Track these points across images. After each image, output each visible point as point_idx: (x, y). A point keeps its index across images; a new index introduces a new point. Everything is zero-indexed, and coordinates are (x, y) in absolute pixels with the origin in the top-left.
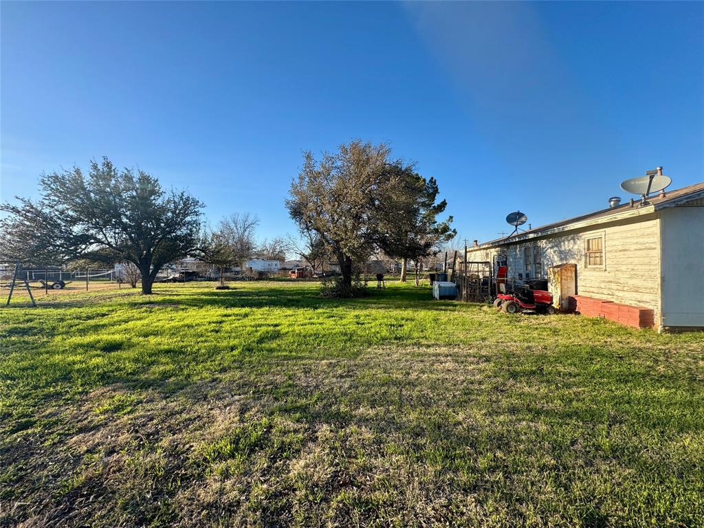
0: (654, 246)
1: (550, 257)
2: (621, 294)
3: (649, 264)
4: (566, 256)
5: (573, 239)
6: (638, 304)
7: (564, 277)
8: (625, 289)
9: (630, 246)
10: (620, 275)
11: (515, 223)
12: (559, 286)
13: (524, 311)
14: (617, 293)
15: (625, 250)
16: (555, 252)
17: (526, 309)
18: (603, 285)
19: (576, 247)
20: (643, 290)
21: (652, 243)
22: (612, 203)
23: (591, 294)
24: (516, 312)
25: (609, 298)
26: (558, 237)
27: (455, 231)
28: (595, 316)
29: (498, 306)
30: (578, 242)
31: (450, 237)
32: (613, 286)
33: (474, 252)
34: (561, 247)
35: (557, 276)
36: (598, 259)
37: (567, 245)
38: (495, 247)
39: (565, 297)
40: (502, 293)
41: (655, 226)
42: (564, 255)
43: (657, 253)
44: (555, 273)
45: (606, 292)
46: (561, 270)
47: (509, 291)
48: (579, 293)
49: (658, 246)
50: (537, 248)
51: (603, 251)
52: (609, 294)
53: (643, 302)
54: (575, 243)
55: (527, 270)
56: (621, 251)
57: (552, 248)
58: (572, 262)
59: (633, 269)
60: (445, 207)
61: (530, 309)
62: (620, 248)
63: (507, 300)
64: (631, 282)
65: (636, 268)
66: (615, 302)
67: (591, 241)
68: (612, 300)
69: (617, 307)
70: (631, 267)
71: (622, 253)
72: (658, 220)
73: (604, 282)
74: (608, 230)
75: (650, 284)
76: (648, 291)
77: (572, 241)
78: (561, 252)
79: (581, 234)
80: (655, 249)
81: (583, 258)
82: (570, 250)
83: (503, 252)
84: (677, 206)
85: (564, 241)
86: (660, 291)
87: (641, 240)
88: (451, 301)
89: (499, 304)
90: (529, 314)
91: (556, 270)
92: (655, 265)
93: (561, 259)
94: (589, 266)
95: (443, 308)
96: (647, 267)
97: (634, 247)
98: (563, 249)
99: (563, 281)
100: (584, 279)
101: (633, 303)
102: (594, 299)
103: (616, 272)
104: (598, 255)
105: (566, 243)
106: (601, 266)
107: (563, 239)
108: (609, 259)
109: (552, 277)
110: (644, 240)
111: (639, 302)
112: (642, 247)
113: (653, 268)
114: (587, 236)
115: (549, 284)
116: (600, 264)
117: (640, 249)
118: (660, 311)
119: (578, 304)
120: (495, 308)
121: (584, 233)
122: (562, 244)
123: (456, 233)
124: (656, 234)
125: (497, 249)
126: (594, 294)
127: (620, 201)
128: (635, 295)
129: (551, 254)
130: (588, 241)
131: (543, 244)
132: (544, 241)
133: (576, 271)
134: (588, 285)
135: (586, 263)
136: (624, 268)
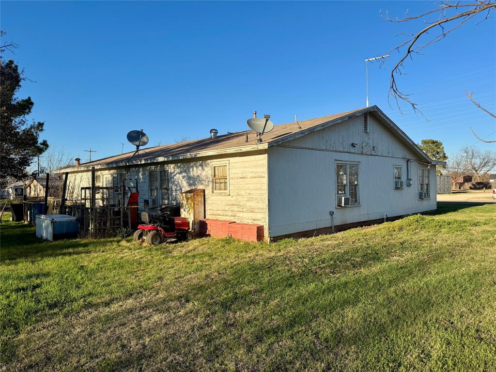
0: (263, 175)
1: (179, 183)
2: (241, 215)
3: (260, 189)
4: (194, 182)
5: (201, 165)
6: (253, 222)
7: (196, 202)
8: (244, 210)
9: (248, 174)
10: (240, 198)
11: (137, 143)
12: (192, 211)
13: (169, 240)
14: (238, 214)
15: (244, 178)
16: (184, 177)
17: (170, 238)
18: (227, 208)
19: (204, 173)
20: (256, 211)
21: (262, 172)
22: (212, 134)
23: (217, 216)
24: (160, 243)
25: (232, 219)
26: (187, 162)
27: (45, 144)
28: (224, 236)
29: (139, 239)
30: (206, 169)
31: (40, 151)
32: (235, 208)
33: (80, 174)
34: (189, 172)
35: (190, 201)
36: (223, 184)
37: (195, 171)
38: (110, 169)
39: (197, 221)
40: (144, 223)
41: (264, 159)
42: (192, 180)
43: (265, 180)
44: (187, 199)
45: (229, 213)
46: (194, 195)
47: (153, 220)
48: (207, 217)
49: (266, 176)
50: (164, 173)
51: (228, 178)
52: (232, 216)
53: (257, 220)
54: (203, 169)
55: (151, 196)
56: (241, 178)
57: (180, 173)
58: (200, 187)
59: (249, 194)
60: (30, 109)
61: (172, 237)
62: (240, 175)
63: (150, 231)
64: (248, 204)
65: (252, 192)
66: (237, 222)
67: (216, 168)
68: (235, 220)
69: (241, 226)
70: (248, 191)
71: (242, 180)
72: (266, 155)
73: (228, 205)
74: (232, 160)
75: (261, 206)
76: (260, 211)
77: (200, 168)
78: (189, 178)
79: (209, 161)
80: (264, 177)
81: (211, 184)
82: (198, 176)
83: (121, 175)
84: (278, 146)
85: (192, 167)
86: (267, 211)
87: (254, 170)
88: (74, 240)
89: (140, 236)
90: (173, 243)
91: (189, 195)
92: (264, 190)
93: (190, 185)
94: (215, 191)
95: (71, 250)
96: (259, 192)
97: (250, 175)
98: (192, 174)
99: (195, 206)
100: (211, 204)
101: (250, 222)
102: (220, 221)
103: (238, 196)
104: (222, 181)
105: (195, 169)
106: (225, 191)
107: (192, 164)
108: (232, 185)
109: (185, 202)
110: (257, 170)
111: (254, 220)
112: (256, 176)
113: (262, 192)
114: (213, 163)
115: (182, 210)
116: (225, 189)
117: (255, 177)
118: (268, 226)
119: (208, 227)
120: (136, 242)
121: (212, 161)
122: (191, 170)
123: (47, 146)
124: (265, 165)
125: (112, 171)
126: (220, 217)
127: (217, 133)
128: (251, 215)
129: (179, 179)
130: (215, 167)
131: (171, 168)
132: (172, 166)
133: (204, 196)
134: (215, 209)
135: (213, 188)
136: (243, 193)
